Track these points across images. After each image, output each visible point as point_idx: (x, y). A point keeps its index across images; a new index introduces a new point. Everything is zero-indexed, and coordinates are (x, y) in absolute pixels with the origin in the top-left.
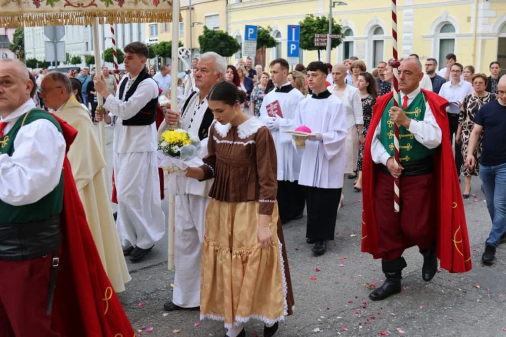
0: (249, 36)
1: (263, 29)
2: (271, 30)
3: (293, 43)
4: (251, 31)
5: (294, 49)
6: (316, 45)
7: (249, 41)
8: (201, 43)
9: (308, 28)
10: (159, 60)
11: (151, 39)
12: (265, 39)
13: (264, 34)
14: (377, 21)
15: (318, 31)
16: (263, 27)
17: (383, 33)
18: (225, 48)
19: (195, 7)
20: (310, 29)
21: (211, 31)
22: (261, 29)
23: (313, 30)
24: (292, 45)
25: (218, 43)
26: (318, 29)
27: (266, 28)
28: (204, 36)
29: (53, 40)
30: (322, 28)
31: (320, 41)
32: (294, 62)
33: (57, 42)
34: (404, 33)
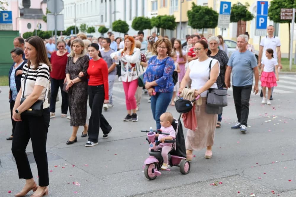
0: (223, 11)
1: (241, 4)
2: (249, 6)
3: (262, 17)
4: (225, 6)
5: (263, 22)
6: (281, 19)
7: (224, 15)
8: (189, 17)
9: (280, 3)
10: (158, 31)
11: (153, 13)
12: (243, 13)
13: (241, 9)
15: (288, 7)
16: (241, 3)
18: (209, 21)
20: (281, 4)
21: (198, 7)
22: (240, 4)
23: (284, 5)
24: (261, 19)
25: (203, 17)
26: (289, 4)
27: (244, 4)
28: (192, 11)
29: (54, 13)
30: (292, 4)
31: (286, 15)
32: (262, 34)
33: (57, 15)
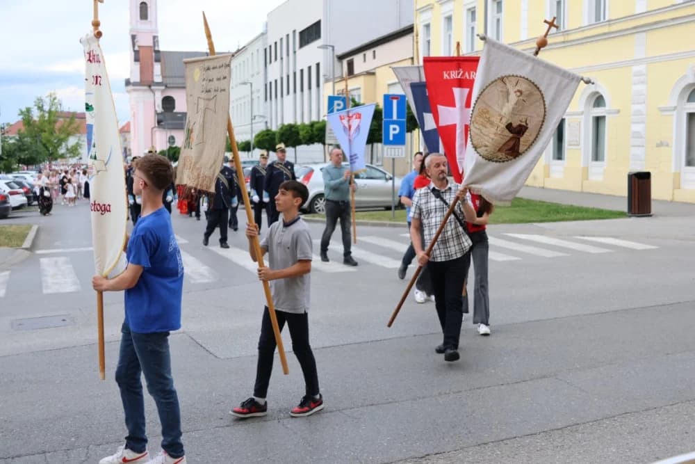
3: (394, 122)
4: (339, 105)
5: (397, 132)
14: (596, 85)
17: (604, 106)
19: (377, 71)
24: (392, 127)
32: (397, 154)
34: (634, 103)
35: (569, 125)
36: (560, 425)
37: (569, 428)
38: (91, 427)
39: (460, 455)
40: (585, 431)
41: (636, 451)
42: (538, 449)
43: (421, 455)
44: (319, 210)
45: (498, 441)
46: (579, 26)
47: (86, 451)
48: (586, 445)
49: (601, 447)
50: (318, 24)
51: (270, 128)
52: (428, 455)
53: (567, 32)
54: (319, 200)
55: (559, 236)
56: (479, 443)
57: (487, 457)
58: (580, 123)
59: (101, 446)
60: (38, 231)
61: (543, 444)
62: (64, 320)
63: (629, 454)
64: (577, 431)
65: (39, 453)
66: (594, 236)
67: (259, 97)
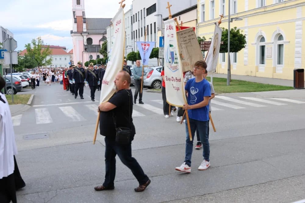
14: (279, 31)
17: (283, 40)
29: (9, 51)
33: (11, 52)
34: (296, 38)
35: (267, 48)
36: (263, 182)
37: (268, 183)
38: (58, 182)
39: (219, 194)
40: (275, 184)
41: (298, 193)
42: (254, 192)
43: (202, 195)
44: (156, 87)
45: (236, 188)
46: (271, 4)
47: (56, 192)
48: (275, 190)
49: (282, 191)
50: (155, 5)
51: (134, 51)
52: (205, 194)
53: (266, 7)
54: (156, 82)
55: (263, 98)
56: (228, 189)
57: (231, 196)
58: (272, 47)
59: (62, 190)
60: (34, 97)
61: (256, 190)
62: (45, 135)
63: (295, 194)
64: (271, 184)
65: (36, 193)
66: (278, 98)
67: (129, 38)
